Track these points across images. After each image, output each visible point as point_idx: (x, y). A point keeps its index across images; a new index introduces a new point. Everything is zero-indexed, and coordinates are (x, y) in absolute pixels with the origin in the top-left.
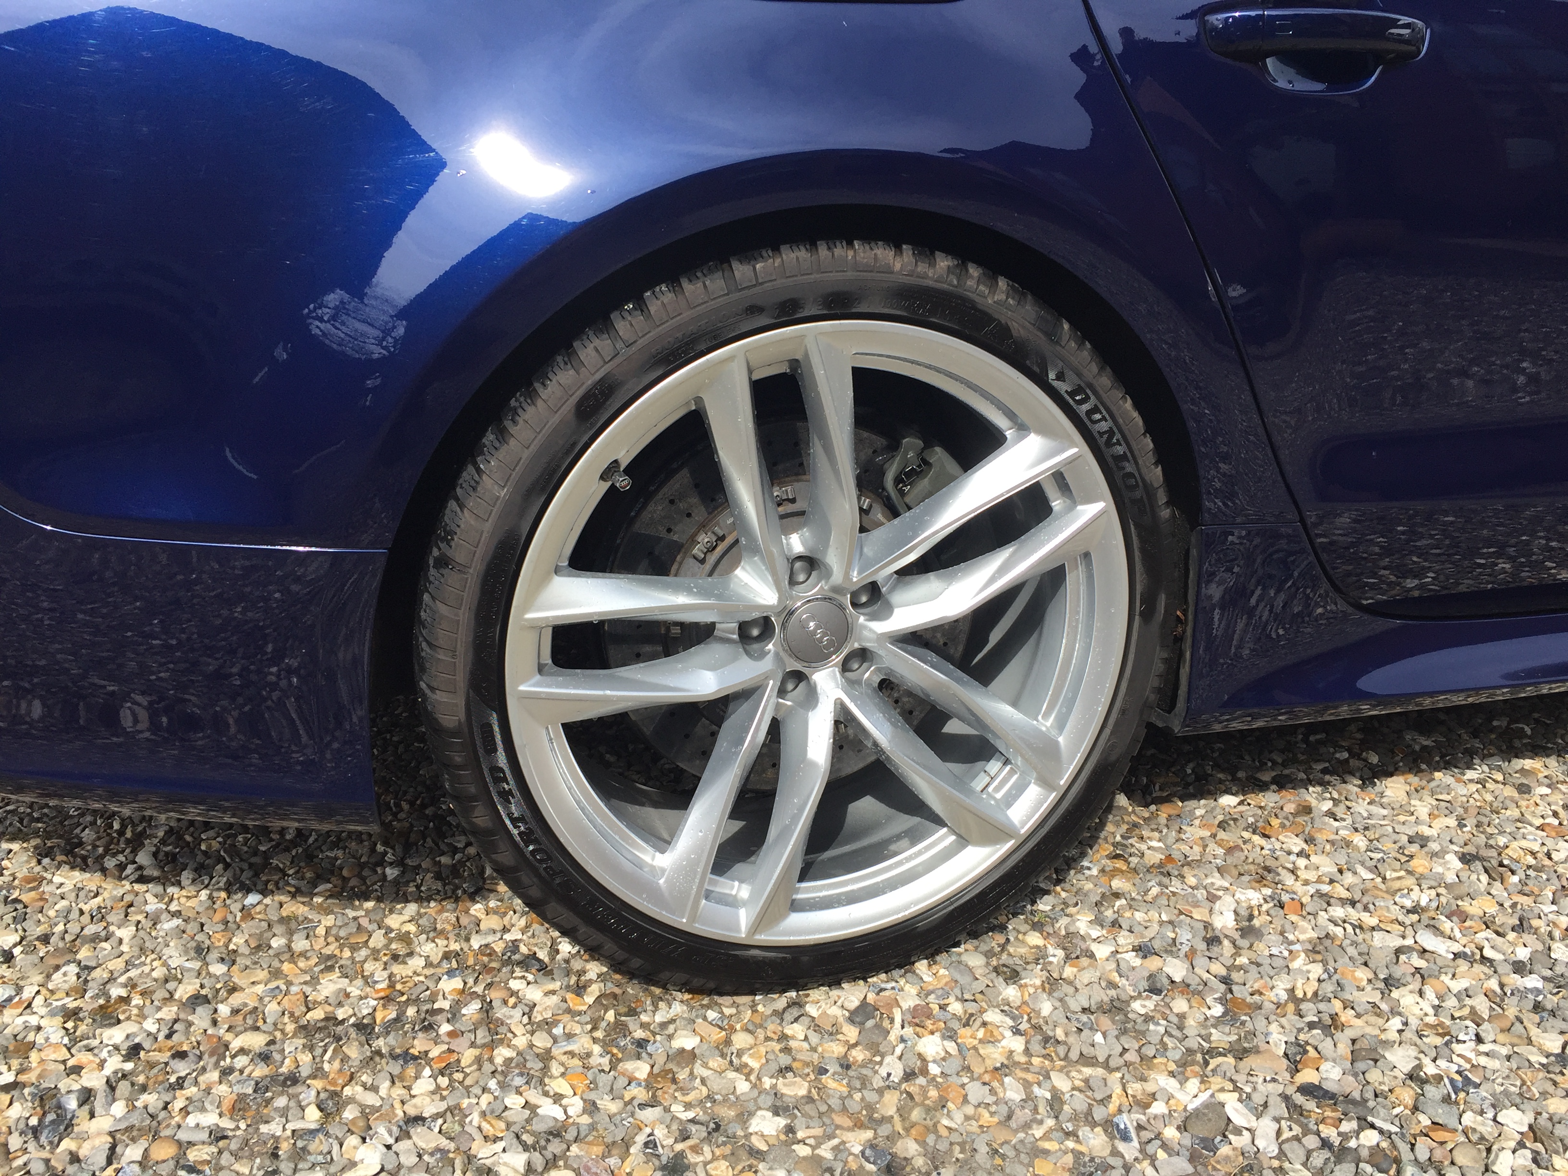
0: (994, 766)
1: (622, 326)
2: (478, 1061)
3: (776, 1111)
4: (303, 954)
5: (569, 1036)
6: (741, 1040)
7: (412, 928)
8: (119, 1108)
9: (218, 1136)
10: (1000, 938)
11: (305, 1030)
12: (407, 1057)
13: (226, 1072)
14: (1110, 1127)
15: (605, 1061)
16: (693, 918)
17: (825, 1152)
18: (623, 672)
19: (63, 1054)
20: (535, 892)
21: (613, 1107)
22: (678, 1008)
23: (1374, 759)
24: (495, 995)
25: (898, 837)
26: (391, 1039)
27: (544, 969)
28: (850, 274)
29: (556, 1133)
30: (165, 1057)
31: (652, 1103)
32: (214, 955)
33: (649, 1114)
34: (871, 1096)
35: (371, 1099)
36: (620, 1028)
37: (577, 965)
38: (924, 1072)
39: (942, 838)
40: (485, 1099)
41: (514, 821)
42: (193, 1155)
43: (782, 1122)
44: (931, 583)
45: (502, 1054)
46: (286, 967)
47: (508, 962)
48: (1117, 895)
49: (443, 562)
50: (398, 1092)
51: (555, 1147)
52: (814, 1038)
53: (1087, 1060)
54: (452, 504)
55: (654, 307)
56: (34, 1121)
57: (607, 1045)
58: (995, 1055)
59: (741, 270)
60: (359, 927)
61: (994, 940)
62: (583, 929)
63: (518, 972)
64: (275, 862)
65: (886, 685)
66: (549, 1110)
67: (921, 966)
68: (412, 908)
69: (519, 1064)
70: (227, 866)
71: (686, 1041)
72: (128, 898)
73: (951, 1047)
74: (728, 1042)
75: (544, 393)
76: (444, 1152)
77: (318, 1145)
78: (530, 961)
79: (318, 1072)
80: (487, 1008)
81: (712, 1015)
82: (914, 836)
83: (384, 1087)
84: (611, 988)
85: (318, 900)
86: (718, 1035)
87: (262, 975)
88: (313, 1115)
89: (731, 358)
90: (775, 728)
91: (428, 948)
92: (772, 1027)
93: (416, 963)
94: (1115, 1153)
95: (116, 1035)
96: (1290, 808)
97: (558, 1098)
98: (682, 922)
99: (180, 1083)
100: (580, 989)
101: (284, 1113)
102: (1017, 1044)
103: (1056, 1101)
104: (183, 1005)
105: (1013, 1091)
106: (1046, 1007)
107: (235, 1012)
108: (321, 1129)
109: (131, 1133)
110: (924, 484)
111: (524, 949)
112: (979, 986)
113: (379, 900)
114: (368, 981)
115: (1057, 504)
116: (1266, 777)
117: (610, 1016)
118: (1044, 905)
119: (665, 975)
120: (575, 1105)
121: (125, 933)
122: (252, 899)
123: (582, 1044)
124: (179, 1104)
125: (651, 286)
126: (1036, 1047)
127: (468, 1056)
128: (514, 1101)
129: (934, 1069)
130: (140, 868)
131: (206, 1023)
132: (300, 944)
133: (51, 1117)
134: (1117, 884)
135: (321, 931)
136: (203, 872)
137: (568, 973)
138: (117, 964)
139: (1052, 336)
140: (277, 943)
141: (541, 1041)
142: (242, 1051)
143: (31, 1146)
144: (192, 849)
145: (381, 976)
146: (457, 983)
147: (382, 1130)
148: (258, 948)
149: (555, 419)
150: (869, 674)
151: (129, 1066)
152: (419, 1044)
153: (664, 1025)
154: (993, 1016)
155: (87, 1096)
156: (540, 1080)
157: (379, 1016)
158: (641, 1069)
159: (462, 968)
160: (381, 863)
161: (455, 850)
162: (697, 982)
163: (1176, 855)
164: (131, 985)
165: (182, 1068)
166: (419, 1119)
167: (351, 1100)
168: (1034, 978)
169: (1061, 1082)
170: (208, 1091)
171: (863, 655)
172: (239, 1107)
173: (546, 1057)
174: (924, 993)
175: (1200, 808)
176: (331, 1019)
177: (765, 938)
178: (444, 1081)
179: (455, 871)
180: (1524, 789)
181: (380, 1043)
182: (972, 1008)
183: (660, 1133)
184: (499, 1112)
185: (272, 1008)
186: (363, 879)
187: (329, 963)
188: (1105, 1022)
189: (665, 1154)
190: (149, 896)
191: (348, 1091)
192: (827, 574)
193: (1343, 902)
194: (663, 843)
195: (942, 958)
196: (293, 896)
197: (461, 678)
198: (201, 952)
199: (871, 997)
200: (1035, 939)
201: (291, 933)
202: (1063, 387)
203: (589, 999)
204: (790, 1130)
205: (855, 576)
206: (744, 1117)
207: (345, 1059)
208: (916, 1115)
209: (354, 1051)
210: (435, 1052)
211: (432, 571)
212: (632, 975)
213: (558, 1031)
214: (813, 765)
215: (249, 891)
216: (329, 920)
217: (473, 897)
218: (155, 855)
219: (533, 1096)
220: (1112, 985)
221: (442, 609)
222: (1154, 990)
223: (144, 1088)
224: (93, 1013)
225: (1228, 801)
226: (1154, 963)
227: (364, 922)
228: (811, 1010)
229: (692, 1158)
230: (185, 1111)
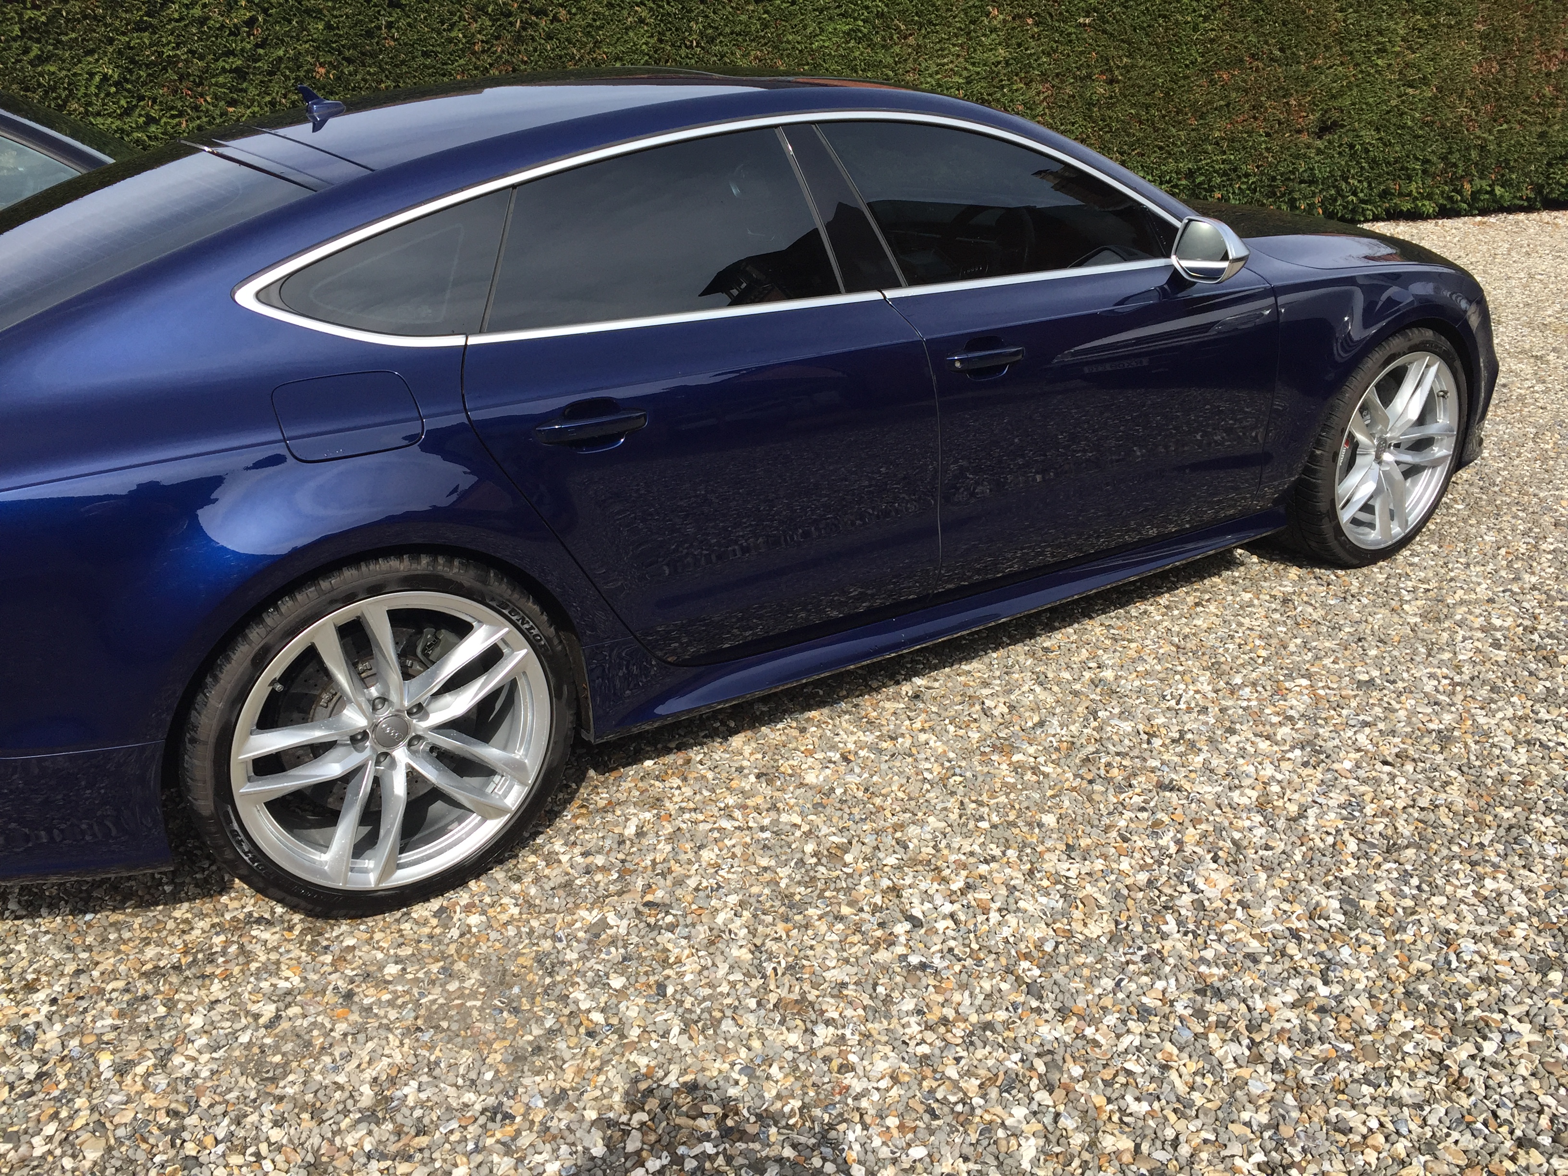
0: (497, 778)
1: (269, 621)
2: (242, 971)
3: (396, 963)
4: (130, 939)
5: (288, 951)
6: (378, 936)
7: (189, 915)
8: (58, 1027)
9: (115, 1028)
10: (514, 862)
11: (145, 974)
12: (203, 977)
13: (109, 1001)
14: (555, 938)
15: (309, 959)
16: (345, 883)
17: (421, 975)
18: (292, 772)
19: (15, 1010)
20: (261, 885)
21: (316, 977)
22: (344, 928)
23: (732, 724)
24: (244, 940)
25: (453, 822)
26: (193, 970)
27: (269, 923)
28: (379, 577)
29: (289, 993)
30: (73, 1000)
31: (336, 971)
32: (79, 949)
33: (334, 976)
34: (442, 947)
35: (190, 998)
36: (315, 943)
37: (287, 917)
38: (469, 932)
39: (474, 819)
40: (249, 987)
41: (246, 854)
42: (105, 1038)
43: (400, 967)
44: (447, 698)
45: (254, 966)
46: (122, 947)
47: (248, 923)
48: (578, 828)
49: (193, 741)
50: (203, 992)
51: (289, 999)
52: (415, 928)
53: (548, 911)
54: (194, 713)
55: (283, 609)
56: (14, 1041)
57: (308, 952)
58: (504, 918)
59: (324, 585)
60: (159, 921)
61: (511, 863)
62: (288, 898)
63: (255, 926)
64: (95, 894)
65: (433, 748)
66: (283, 985)
67: (472, 884)
68: (186, 905)
69: (265, 968)
70: (67, 902)
71: (350, 942)
72: (13, 929)
73: (484, 918)
74: (372, 938)
75: (234, 657)
76: (234, 1012)
77: (168, 1021)
78: (260, 920)
79: (158, 992)
80: (242, 947)
81: (362, 927)
82: (460, 820)
83: (196, 992)
84: (307, 925)
85: (129, 911)
86: (367, 936)
87: (111, 953)
88: (162, 1010)
89: (324, 624)
90: (376, 781)
91: (201, 924)
92: (394, 927)
93: (197, 932)
94: (554, 947)
95: (41, 996)
96: (680, 762)
97: (287, 979)
98: (340, 885)
99: (85, 1010)
100: (290, 929)
101: (146, 1012)
102: (515, 911)
103: (532, 931)
104: (72, 976)
105: (511, 931)
106: (533, 891)
107: (102, 973)
108: (168, 1014)
109: (70, 1035)
110: (438, 650)
111: (256, 915)
112: (500, 887)
113: (165, 904)
114: (171, 946)
115: (505, 650)
116: (673, 745)
117: (309, 938)
118: (539, 840)
119: (335, 912)
120: (296, 980)
121: (21, 947)
122: (89, 917)
123: (296, 953)
124: (89, 1019)
125: (281, 598)
126: (525, 910)
127: (236, 970)
128: (265, 985)
129: (474, 930)
130: (13, 912)
131: (89, 982)
132: (126, 935)
133: (22, 1038)
134: (579, 822)
135: (136, 926)
136: (53, 907)
137: (283, 922)
138: (24, 963)
139: (485, 582)
140: (112, 937)
141: (274, 956)
142: (114, 990)
143: (19, 1050)
144: (40, 895)
145: (178, 942)
146: (222, 938)
147: (200, 1008)
148: (103, 941)
149: (241, 669)
150: (422, 746)
151: (54, 1008)
152: (209, 970)
153: (337, 937)
154: (506, 900)
155: (38, 1025)
156: (277, 973)
157: (183, 961)
158: (328, 958)
159: (223, 930)
160: (160, 883)
161: (203, 870)
162: (352, 913)
163: (614, 800)
164: (37, 971)
165: (84, 1004)
166: (217, 1001)
167: (179, 1000)
168: (528, 879)
169: (535, 923)
170: (102, 1010)
171: (419, 738)
172: (121, 1014)
173: (278, 963)
174: (472, 896)
175: (631, 771)
176: (156, 967)
177: (384, 885)
178: (226, 983)
179: (206, 881)
180: (803, 730)
181: (188, 973)
182: (496, 898)
183: (340, 983)
184: (257, 990)
185: (122, 968)
186: (153, 895)
187: (147, 941)
188: (561, 892)
189: (343, 991)
190: (26, 926)
191: (177, 997)
192: (391, 704)
193: (690, 810)
194: (324, 847)
195: (482, 878)
196: (113, 911)
197: (210, 792)
198: (70, 949)
199: (445, 903)
200: (532, 859)
201: (119, 930)
202: (494, 604)
203: (296, 932)
204: (404, 969)
205: (406, 704)
206: (381, 968)
207: (171, 984)
208: (464, 951)
209: (174, 979)
210: (218, 972)
211: (189, 746)
212: (317, 916)
213: (282, 950)
214: (398, 797)
215: (85, 913)
216: (139, 920)
217: (221, 893)
218: (19, 902)
219: (274, 980)
220: (567, 874)
221: (196, 762)
222: (588, 873)
223: (67, 1016)
224: (22, 988)
225: (649, 763)
226: (590, 859)
227: (160, 917)
228: (414, 915)
229: (357, 990)
230: (94, 1021)
